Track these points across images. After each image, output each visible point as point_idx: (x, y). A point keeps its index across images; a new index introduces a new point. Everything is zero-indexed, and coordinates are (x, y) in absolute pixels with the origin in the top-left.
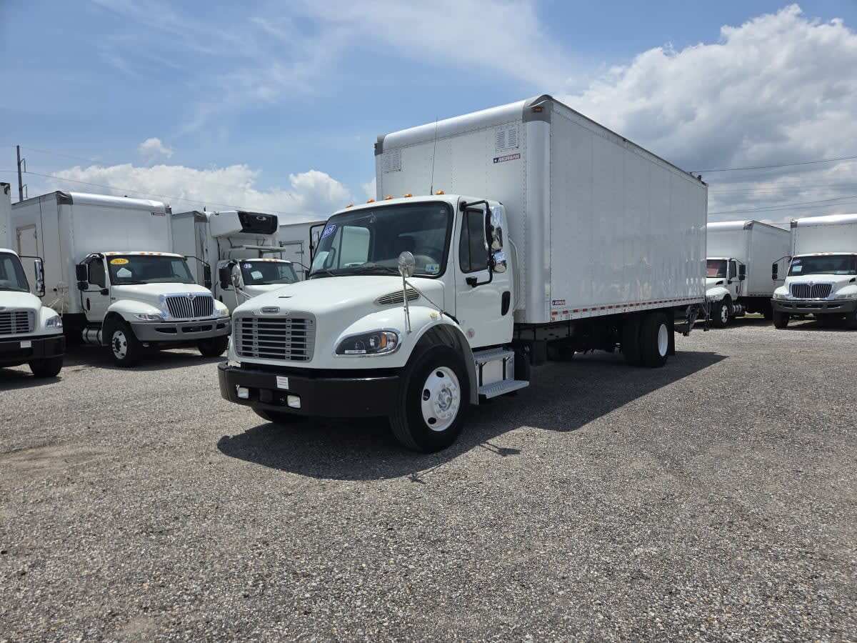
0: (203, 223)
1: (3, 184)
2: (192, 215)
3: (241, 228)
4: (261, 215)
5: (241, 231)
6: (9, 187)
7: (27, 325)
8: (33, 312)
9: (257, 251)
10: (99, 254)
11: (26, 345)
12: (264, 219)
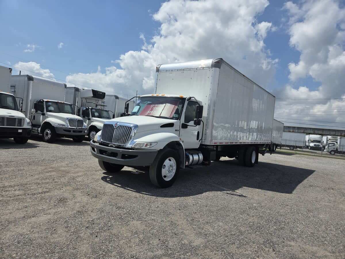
0: (78, 92)
1: (10, 69)
2: (74, 88)
3: (93, 96)
4: (100, 92)
5: (92, 97)
6: (12, 70)
7: (21, 124)
8: (24, 119)
9: (95, 105)
10: (43, 100)
11: (20, 131)
12: (101, 93)
